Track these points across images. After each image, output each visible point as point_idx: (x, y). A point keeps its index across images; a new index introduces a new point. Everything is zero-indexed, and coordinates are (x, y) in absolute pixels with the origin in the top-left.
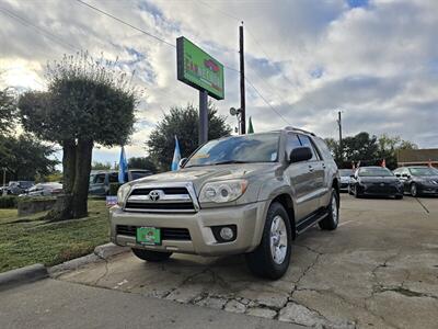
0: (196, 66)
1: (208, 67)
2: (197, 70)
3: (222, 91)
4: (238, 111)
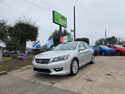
0: (58, 19)
1: (62, 19)
3: (66, 25)
4: (73, 30)
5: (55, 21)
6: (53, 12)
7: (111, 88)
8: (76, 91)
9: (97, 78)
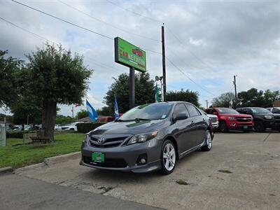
0: (127, 53)
1: (135, 53)
2: (127, 56)
3: (145, 67)
4: (161, 78)
5: (120, 60)
6: (116, 40)
7: (220, 197)
8: (149, 203)
9: (199, 178)
